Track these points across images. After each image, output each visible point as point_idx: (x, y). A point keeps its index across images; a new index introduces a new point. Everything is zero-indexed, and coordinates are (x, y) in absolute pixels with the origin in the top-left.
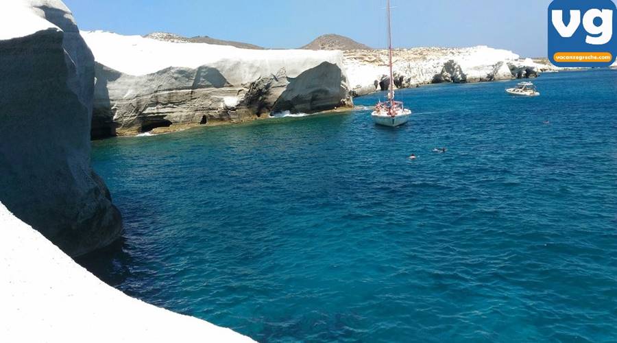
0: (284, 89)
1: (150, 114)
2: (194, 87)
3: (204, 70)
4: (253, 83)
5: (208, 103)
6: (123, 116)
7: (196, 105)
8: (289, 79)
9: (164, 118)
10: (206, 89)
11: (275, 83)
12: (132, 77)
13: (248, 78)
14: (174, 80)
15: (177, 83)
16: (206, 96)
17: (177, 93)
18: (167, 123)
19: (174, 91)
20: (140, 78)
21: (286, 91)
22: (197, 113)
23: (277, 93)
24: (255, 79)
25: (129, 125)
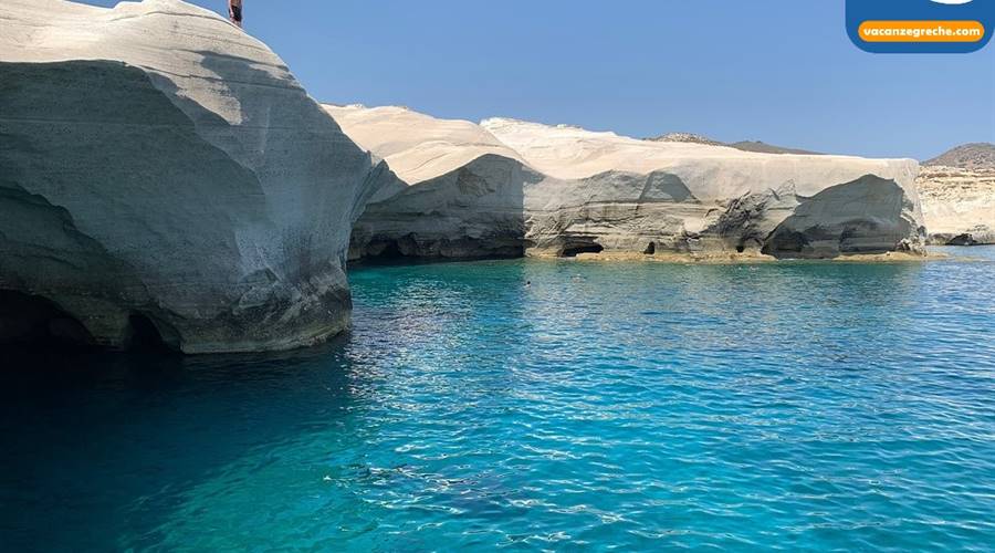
0: (790, 213)
1: (574, 232)
2: (641, 200)
3: (659, 177)
4: (736, 201)
5: (659, 225)
6: (540, 232)
7: (642, 226)
8: (799, 198)
9: (595, 241)
10: (658, 205)
11: (775, 203)
12: (558, 182)
13: (728, 191)
14: (613, 189)
15: (618, 194)
16: (658, 214)
17: (615, 207)
18: (598, 249)
19: (612, 204)
20: (569, 183)
21: (794, 216)
22: (642, 238)
23: (776, 218)
24: (740, 195)
25: (547, 245)
